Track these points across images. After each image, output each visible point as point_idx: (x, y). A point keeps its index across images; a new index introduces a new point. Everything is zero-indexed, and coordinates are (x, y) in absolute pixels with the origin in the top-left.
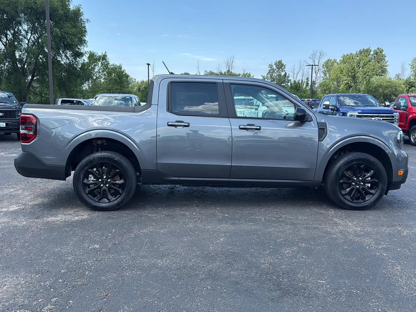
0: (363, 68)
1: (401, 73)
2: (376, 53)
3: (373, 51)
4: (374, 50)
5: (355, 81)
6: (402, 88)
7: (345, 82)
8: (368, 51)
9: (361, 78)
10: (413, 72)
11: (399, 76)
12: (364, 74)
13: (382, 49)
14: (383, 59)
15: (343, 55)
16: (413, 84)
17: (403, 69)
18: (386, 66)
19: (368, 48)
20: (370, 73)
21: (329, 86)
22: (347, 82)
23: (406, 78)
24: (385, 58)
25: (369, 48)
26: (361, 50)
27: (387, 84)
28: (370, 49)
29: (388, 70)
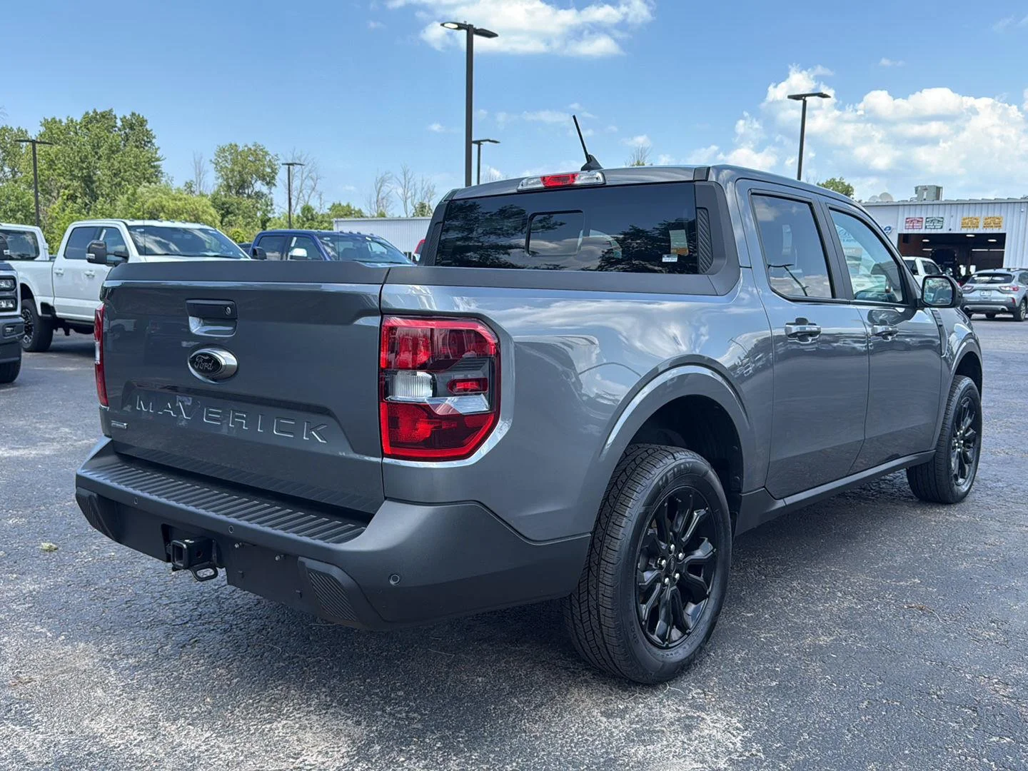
0: (109, 159)
1: (195, 180)
2: (131, 124)
3: (121, 119)
4: (122, 117)
5: (93, 191)
6: (211, 216)
7: (66, 191)
8: (106, 116)
9: (105, 184)
10: (220, 180)
11: (191, 186)
12: (115, 175)
13: (143, 117)
14: (148, 142)
15: (43, 121)
16: (229, 207)
17: (198, 171)
18: (158, 160)
19: (107, 110)
20: (128, 174)
21: (25, 200)
22: (72, 192)
23: (212, 192)
24: (154, 141)
25: (111, 111)
26: (87, 113)
27: (176, 204)
28: (113, 114)
29: (163, 169)
